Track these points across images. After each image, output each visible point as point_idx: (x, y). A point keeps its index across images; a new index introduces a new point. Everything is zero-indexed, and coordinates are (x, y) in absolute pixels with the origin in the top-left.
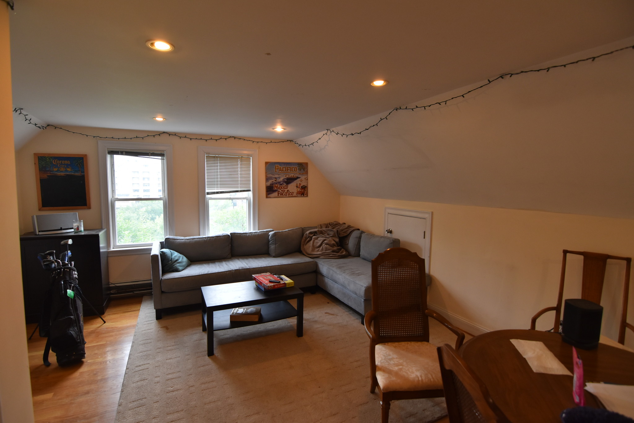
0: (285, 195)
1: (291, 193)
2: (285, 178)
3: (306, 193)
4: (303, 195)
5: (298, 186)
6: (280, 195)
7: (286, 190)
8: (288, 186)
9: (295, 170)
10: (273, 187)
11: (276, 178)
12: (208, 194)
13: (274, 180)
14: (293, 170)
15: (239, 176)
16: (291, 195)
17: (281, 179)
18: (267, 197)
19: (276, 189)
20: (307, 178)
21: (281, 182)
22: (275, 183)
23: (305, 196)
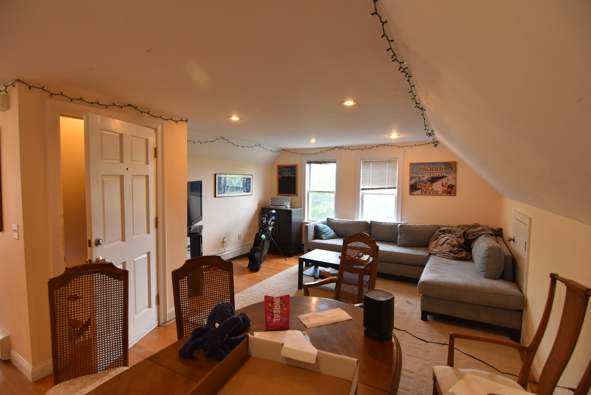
0: (429, 193)
1: (435, 191)
2: (430, 177)
3: (454, 192)
4: (450, 194)
5: (444, 185)
6: (424, 193)
7: (430, 189)
8: (432, 185)
9: (441, 169)
10: (417, 186)
11: (420, 177)
12: (363, 189)
13: (418, 179)
14: (439, 169)
15: (387, 175)
16: (436, 194)
17: (425, 178)
18: (410, 194)
19: (419, 187)
20: (455, 177)
21: (425, 181)
22: (418, 182)
23: (453, 195)
